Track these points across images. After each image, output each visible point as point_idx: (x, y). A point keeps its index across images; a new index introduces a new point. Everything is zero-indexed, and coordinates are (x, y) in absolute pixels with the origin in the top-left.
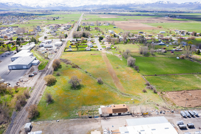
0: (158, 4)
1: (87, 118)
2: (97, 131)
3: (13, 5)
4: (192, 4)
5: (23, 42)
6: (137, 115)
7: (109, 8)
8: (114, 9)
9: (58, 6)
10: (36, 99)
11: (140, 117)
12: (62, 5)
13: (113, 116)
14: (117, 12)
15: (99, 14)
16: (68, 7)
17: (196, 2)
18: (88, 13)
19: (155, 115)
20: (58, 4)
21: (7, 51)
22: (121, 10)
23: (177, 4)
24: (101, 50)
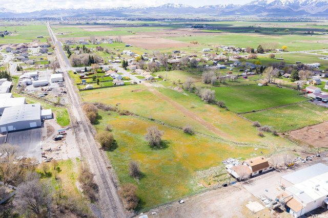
0: (166, 8)
1: (220, 188)
2: (252, 202)
4: (214, 8)
6: (282, 169)
7: (90, 14)
8: (98, 16)
10: (108, 175)
11: (287, 171)
14: (108, 22)
17: (218, 6)
18: (56, 23)
19: (303, 165)
22: (111, 17)
23: (193, 8)
24: (140, 82)
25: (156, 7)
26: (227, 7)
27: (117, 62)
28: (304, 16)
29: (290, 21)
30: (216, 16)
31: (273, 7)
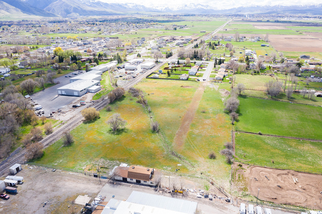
1: (91, 176)
2: (88, 196)
3: (134, 7)
5: (105, 60)
6: (163, 190)
7: (283, 11)
9: (197, 7)
10: (55, 137)
11: (166, 194)
12: (203, 7)
13: (128, 182)
14: (293, 20)
15: (258, 21)
16: (212, 10)
18: (239, 20)
19: (192, 198)
20: (198, 5)
21: (76, 70)
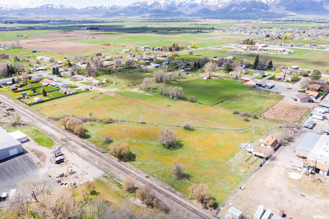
0: (45, 9)
1: (259, 168)
2: (290, 173)
23: (75, 9)
24: (91, 88)
25: (32, 7)
26: (111, 9)
27: (42, 70)
28: (182, 16)
29: (173, 21)
30: (101, 17)
31: (154, 8)
